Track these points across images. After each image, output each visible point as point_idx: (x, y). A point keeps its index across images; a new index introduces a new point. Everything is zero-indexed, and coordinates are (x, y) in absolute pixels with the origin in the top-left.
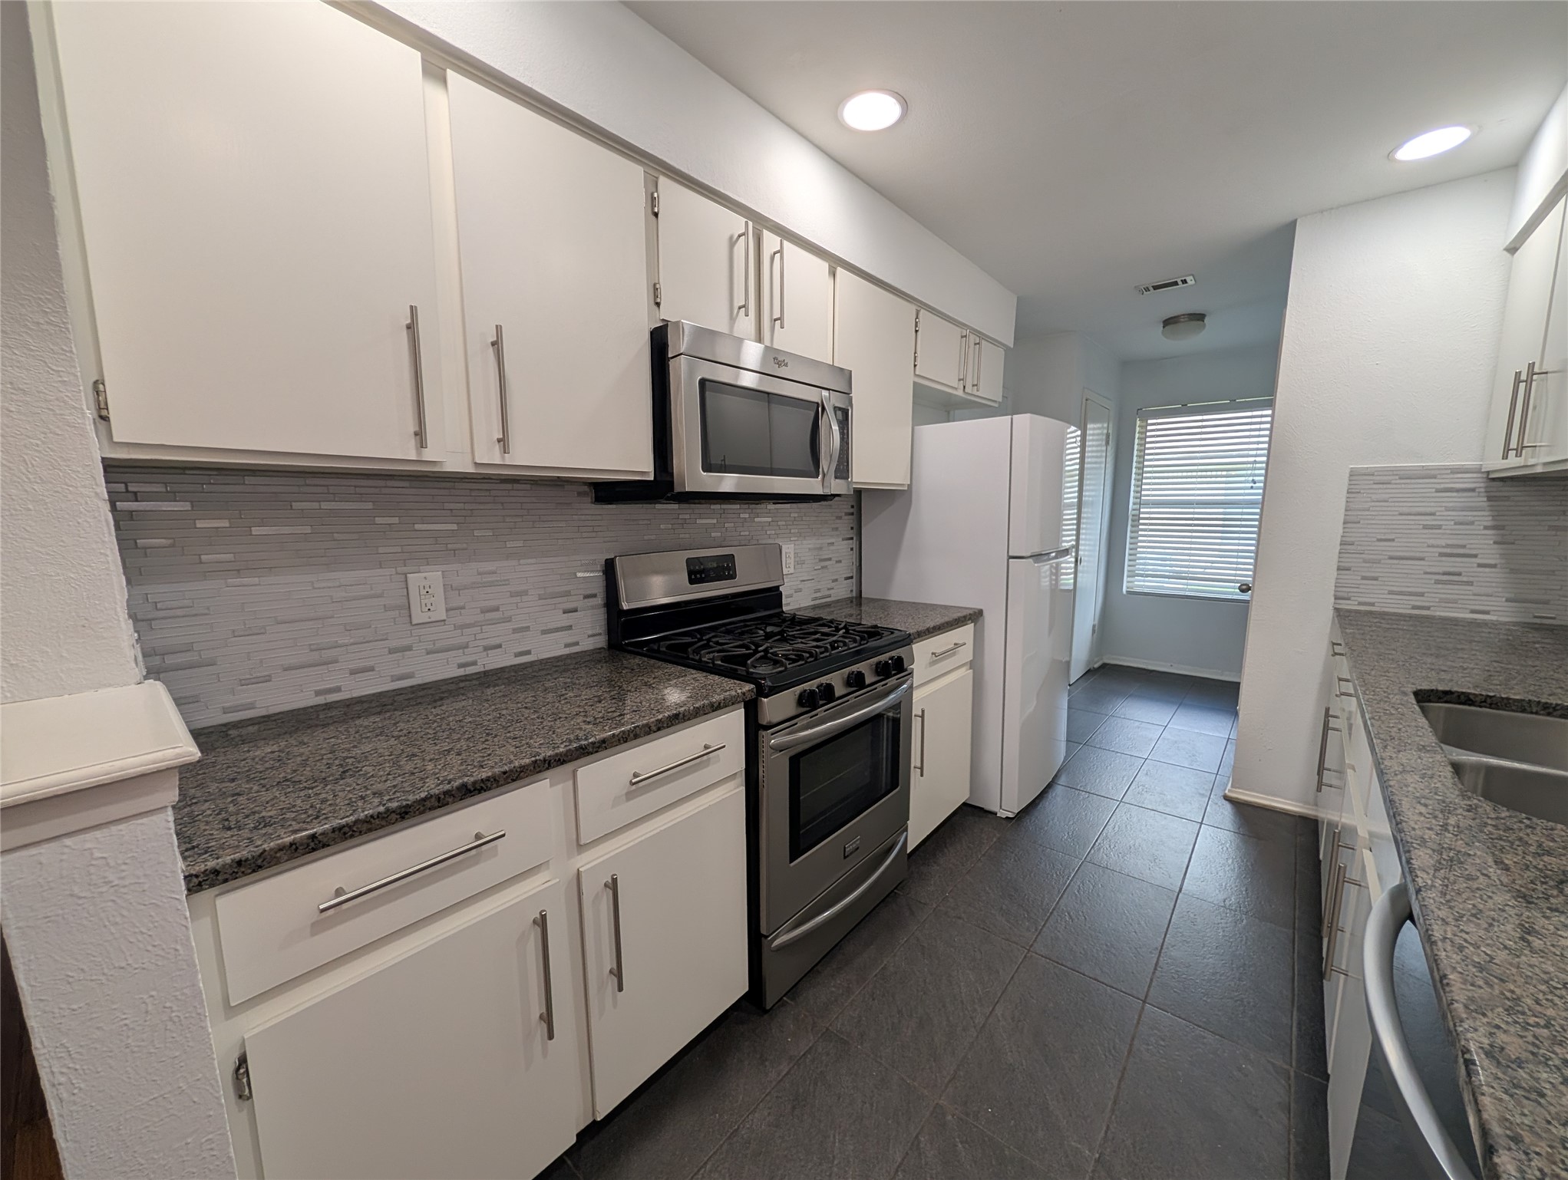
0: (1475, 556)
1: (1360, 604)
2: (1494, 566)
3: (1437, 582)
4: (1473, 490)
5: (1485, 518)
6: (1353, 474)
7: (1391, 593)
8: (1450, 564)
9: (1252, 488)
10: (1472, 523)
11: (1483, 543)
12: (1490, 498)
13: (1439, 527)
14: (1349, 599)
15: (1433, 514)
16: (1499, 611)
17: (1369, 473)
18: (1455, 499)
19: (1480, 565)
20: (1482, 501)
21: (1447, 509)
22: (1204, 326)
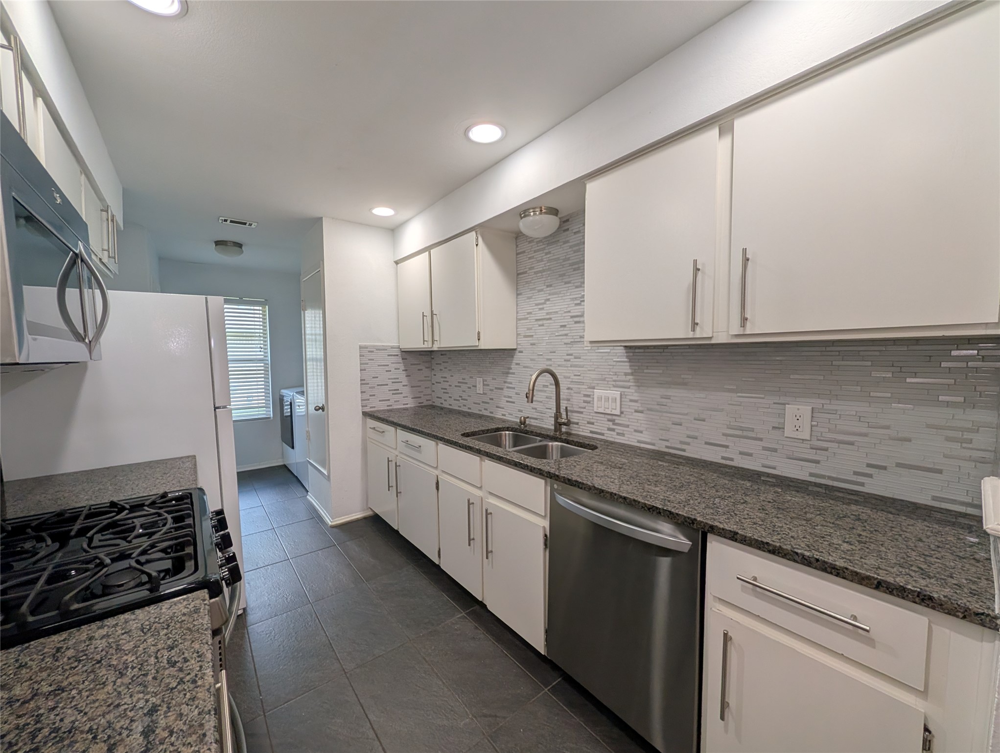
0: (401, 382)
1: (371, 407)
2: (406, 386)
3: (393, 394)
4: (397, 355)
5: (401, 366)
6: (361, 347)
7: (380, 401)
8: (396, 386)
9: (260, 351)
10: (399, 369)
11: (402, 377)
12: (403, 359)
13: (390, 371)
14: (366, 406)
15: (388, 365)
16: (411, 403)
17: (366, 347)
18: (394, 359)
19: (404, 386)
20: (400, 360)
21: (392, 363)
22: (243, 252)
